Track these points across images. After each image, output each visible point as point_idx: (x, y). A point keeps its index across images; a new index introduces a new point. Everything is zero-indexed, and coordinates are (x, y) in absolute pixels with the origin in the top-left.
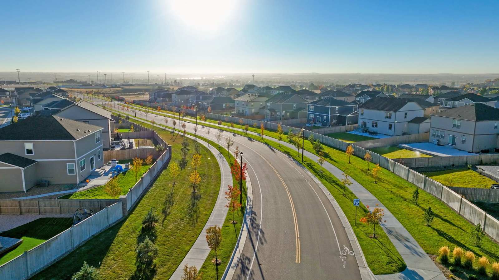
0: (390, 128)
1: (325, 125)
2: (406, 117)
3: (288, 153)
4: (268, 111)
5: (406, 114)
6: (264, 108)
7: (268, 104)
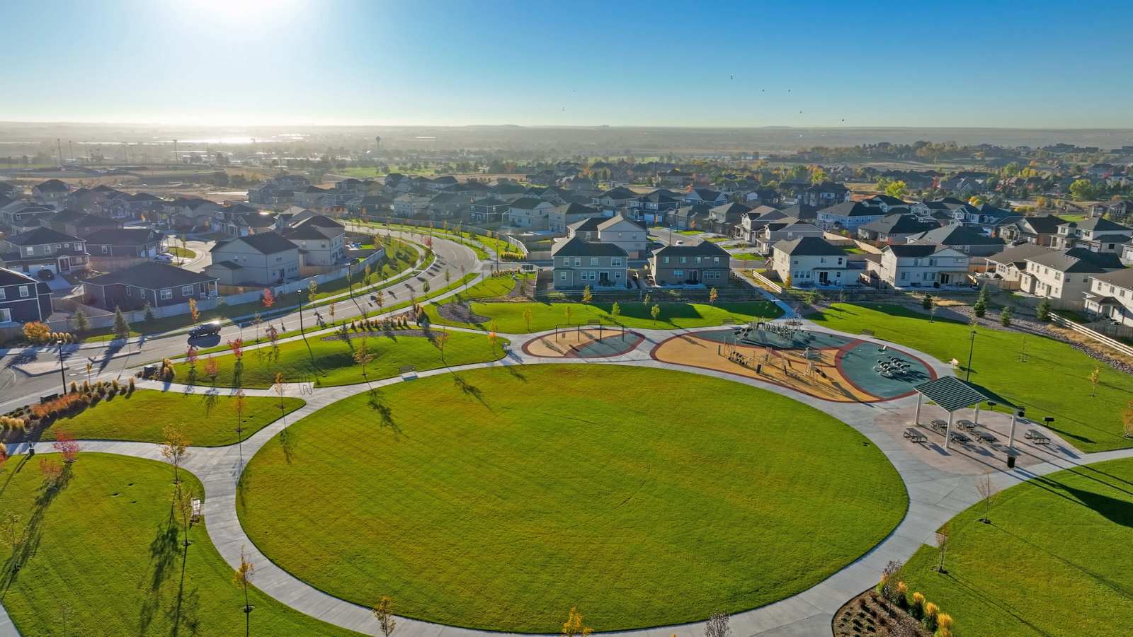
0: (529, 222)
1: (484, 222)
2: (541, 214)
3: (453, 240)
4: (432, 212)
5: (541, 211)
6: (427, 208)
7: (432, 205)
